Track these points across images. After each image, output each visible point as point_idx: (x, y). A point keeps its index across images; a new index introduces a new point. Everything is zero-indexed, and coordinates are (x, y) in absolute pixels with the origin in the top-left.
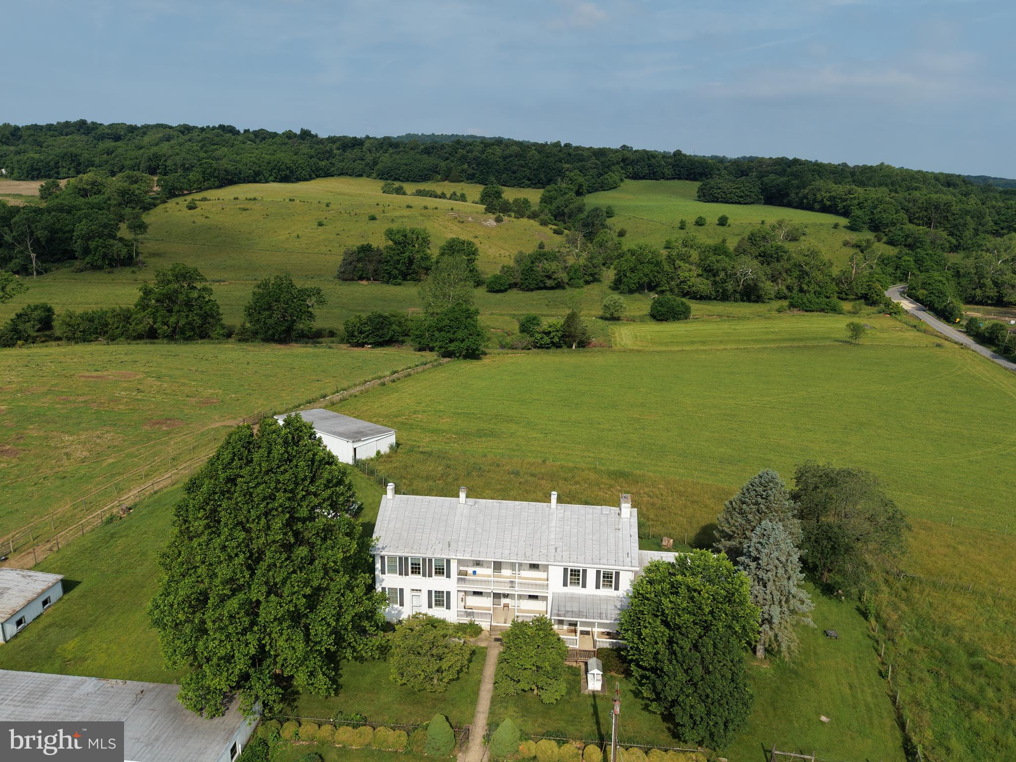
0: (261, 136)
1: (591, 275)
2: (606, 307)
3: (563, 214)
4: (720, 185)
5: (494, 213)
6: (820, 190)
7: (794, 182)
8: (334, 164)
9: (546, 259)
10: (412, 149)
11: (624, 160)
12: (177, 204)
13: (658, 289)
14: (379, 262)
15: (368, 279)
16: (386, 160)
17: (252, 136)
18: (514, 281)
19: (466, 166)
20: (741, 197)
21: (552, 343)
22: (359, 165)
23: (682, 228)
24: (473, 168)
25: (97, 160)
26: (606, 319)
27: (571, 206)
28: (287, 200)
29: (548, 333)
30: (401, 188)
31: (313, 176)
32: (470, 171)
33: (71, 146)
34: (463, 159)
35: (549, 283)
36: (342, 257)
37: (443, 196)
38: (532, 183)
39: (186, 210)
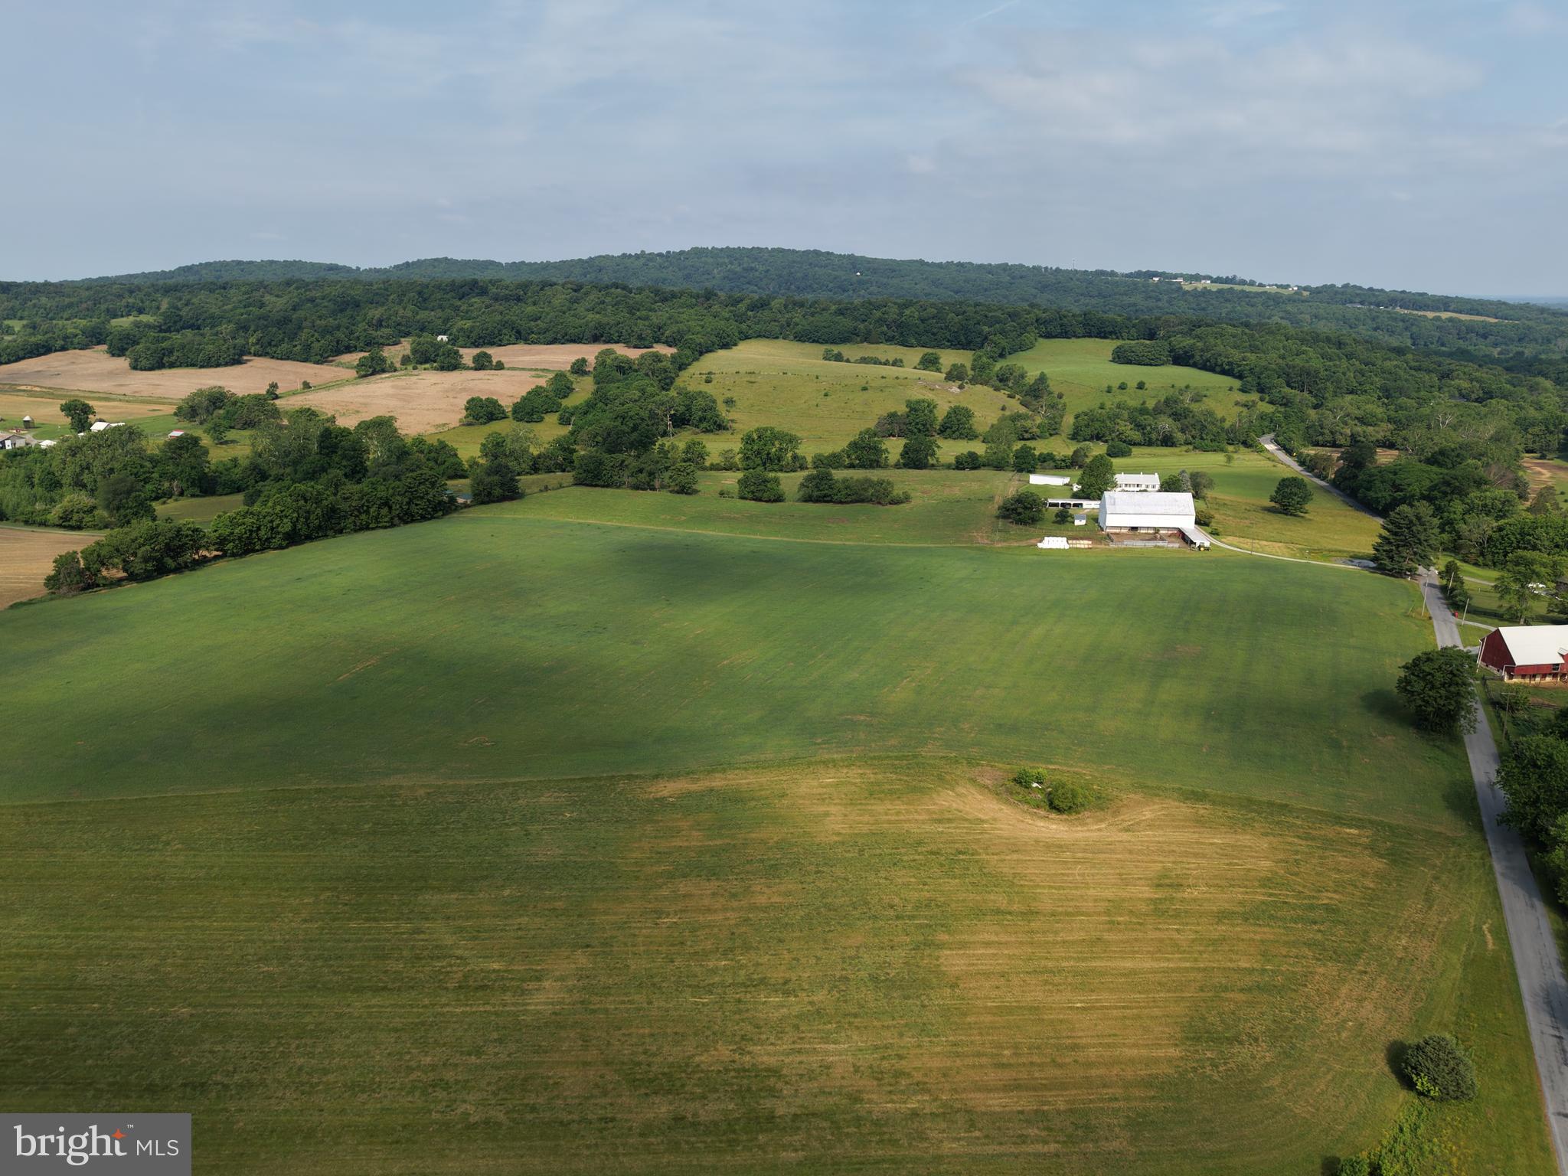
1: (1054, 430)
4: (1133, 349)
5: (954, 381)
6: (1220, 355)
7: (1198, 344)
9: (1021, 420)
11: (1037, 321)
13: (1104, 439)
14: (902, 423)
15: (894, 436)
19: (885, 328)
20: (1153, 359)
22: (775, 327)
23: (1109, 392)
24: (893, 331)
30: (840, 354)
32: (890, 333)
34: (881, 321)
35: (1026, 436)
37: (887, 363)
38: (960, 345)
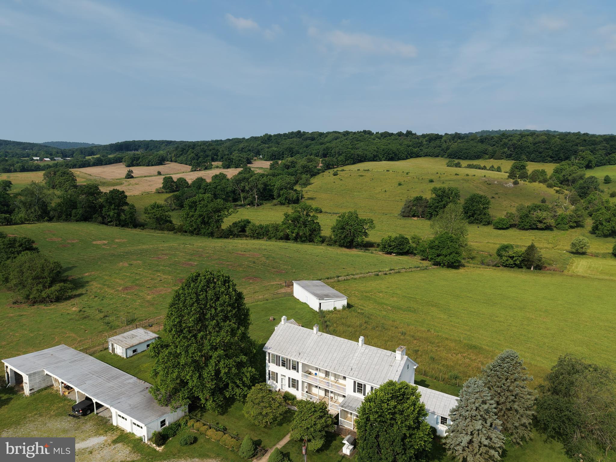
0: (386, 135)
1: (575, 222)
2: (573, 245)
3: (568, 180)
5: (513, 179)
8: (422, 150)
9: (540, 210)
10: (472, 140)
12: (329, 172)
14: (426, 207)
15: (419, 217)
16: (454, 146)
17: (379, 136)
18: (514, 222)
19: (506, 149)
21: (515, 264)
24: (511, 151)
25: (301, 151)
26: (572, 253)
27: (574, 175)
28: (385, 171)
29: (512, 258)
30: (459, 163)
31: (409, 157)
32: (509, 152)
33: (291, 144)
34: (505, 144)
35: (540, 225)
36: (404, 203)
37: (484, 168)
38: (553, 160)
39: (332, 176)
